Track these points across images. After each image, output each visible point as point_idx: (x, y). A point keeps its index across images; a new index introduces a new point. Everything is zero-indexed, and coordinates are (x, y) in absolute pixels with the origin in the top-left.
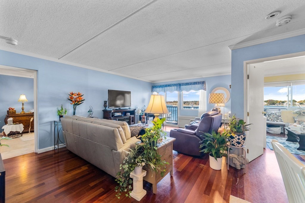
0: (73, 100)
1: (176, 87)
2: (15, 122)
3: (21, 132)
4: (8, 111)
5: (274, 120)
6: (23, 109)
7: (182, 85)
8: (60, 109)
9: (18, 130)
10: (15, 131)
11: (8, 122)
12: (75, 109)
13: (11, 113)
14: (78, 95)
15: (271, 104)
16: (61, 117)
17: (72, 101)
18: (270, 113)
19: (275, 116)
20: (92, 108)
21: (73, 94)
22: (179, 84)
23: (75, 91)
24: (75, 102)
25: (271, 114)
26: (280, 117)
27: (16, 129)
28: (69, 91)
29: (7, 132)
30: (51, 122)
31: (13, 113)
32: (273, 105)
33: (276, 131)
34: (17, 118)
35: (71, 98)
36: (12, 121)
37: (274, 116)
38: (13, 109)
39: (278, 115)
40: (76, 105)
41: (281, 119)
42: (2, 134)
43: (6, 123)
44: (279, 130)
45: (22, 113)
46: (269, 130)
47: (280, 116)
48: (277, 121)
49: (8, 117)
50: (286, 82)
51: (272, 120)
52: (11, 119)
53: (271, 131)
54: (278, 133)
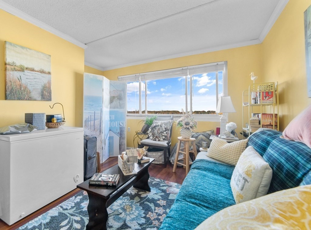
18: (155, 125)
19: (161, 130)
37: (159, 129)
44: (160, 156)
48: (159, 140)
50: (181, 68)
54: (159, 163)
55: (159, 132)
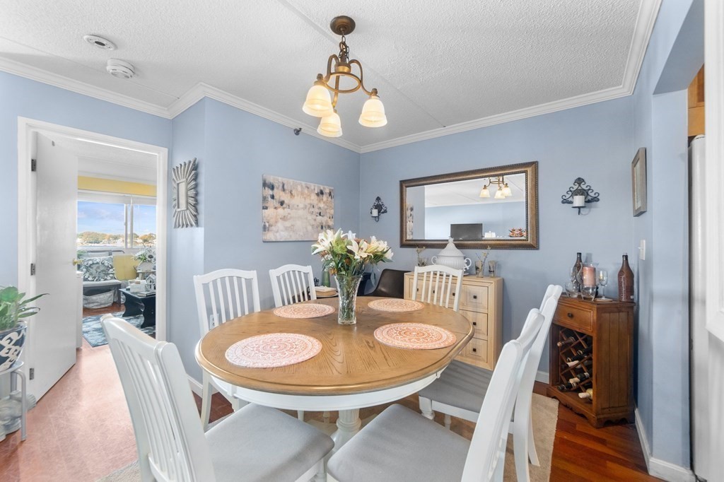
5: (99, 277)
15: (91, 243)
18: (91, 262)
19: (102, 268)
25: (93, 264)
26: (111, 270)
32: (96, 245)
33: (103, 302)
37: (98, 267)
39: (106, 265)
41: (113, 274)
44: (110, 297)
46: (89, 303)
47: (112, 268)
48: (106, 280)
50: (122, 195)
51: (95, 277)
53: (93, 303)
54: (106, 306)
55: (99, 271)
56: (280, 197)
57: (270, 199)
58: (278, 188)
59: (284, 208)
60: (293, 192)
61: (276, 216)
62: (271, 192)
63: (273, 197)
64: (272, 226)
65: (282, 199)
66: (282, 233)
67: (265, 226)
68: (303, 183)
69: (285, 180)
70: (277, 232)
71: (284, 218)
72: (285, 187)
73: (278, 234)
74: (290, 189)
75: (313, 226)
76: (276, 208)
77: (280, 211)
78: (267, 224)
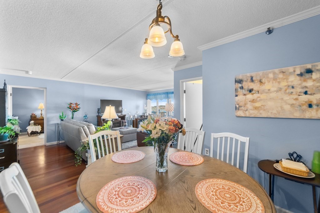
0: (72, 108)
1: (164, 95)
2: (35, 124)
3: (39, 132)
4: (31, 116)
6: (41, 114)
7: (169, 94)
8: (61, 115)
9: (37, 131)
10: (35, 131)
11: (31, 124)
12: (73, 115)
13: (33, 118)
14: (76, 104)
16: (62, 120)
17: (70, 109)
20: (87, 114)
21: (71, 104)
22: (167, 93)
23: (74, 102)
24: (73, 109)
27: (36, 129)
28: (69, 101)
29: (30, 132)
30: (55, 124)
31: (35, 117)
34: (37, 121)
35: (70, 107)
36: (33, 123)
38: (34, 114)
40: (74, 111)
42: (26, 133)
43: (29, 125)
45: (41, 117)
49: (31, 120)
52: (32, 122)
56: (248, 86)
57: (239, 90)
58: (246, 81)
59: (253, 94)
60: (263, 81)
61: (245, 100)
62: (240, 85)
63: (242, 88)
64: (241, 107)
65: (251, 88)
66: (251, 112)
67: (236, 107)
68: (277, 71)
69: (253, 74)
70: (247, 110)
71: (253, 101)
72: (254, 79)
73: (247, 112)
74: (259, 79)
75: (292, 105)
76: (245, 95)
77: (250, 96)
78: (237, 106)
